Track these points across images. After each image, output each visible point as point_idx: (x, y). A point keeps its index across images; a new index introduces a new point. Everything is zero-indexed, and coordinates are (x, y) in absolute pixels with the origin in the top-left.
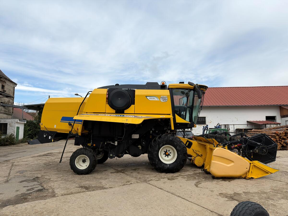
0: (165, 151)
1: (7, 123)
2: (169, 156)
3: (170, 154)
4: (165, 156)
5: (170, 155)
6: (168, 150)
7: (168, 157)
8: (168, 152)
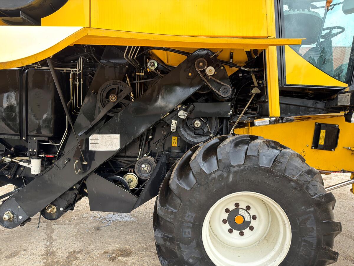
0: (232, 207)
2: (247, 231)
3: (250, 222)
4: (231, 231)
5: (252, 228)
6: (243, 205)
7: (242, 234)
8: (241, 212)
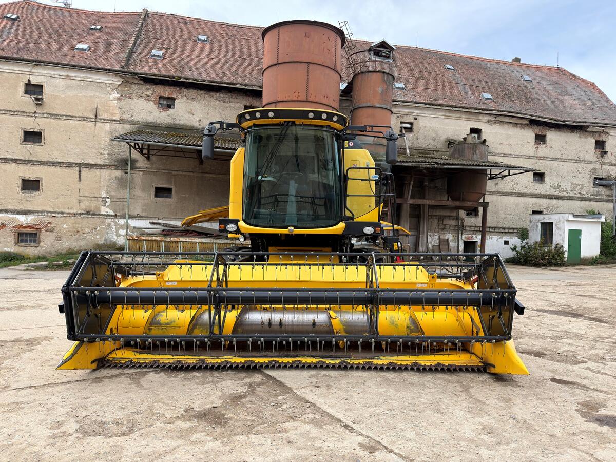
1: (552, 223)
